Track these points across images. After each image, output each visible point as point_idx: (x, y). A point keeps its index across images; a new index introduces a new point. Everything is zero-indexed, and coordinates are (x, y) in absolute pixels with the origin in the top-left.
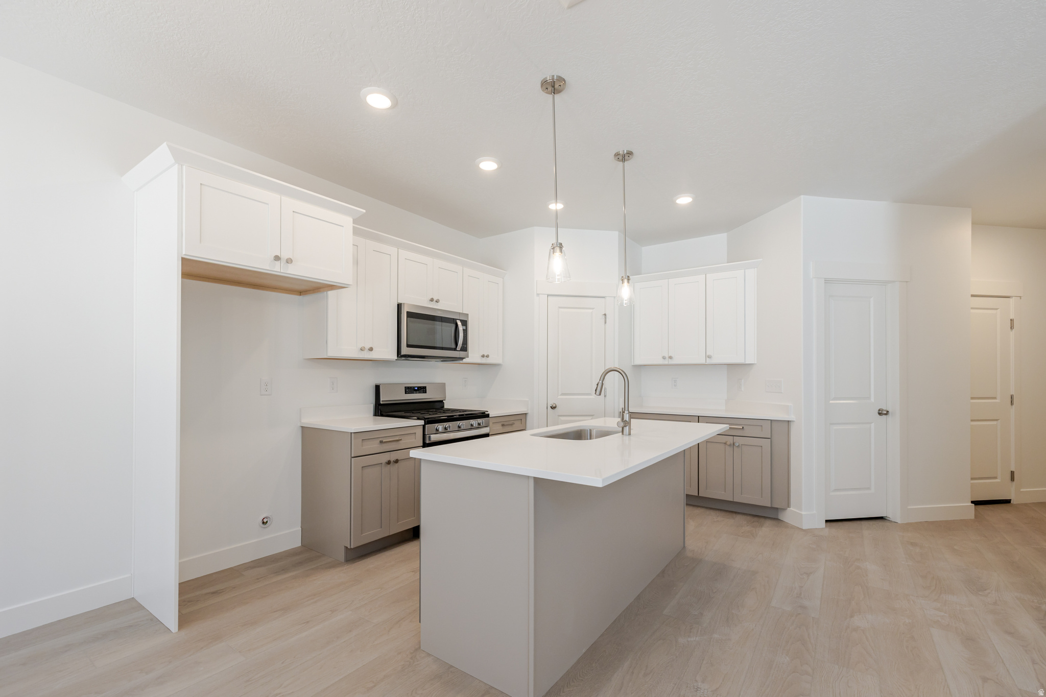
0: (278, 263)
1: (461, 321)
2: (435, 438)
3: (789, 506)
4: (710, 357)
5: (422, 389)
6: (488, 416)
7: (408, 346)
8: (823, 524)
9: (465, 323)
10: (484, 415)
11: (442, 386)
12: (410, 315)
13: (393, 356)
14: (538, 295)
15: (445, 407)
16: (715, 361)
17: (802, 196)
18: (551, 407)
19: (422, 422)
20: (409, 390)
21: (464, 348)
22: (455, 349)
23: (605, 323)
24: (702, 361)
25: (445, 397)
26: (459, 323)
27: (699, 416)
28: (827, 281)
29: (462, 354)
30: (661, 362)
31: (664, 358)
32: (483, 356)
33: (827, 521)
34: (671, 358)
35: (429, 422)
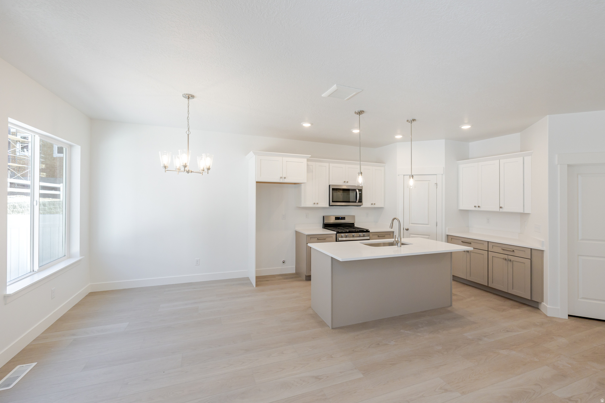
0: (282, 179)
1: (359, 190)
2: (340, 239)
3: (543, 301)
4: (501, 207)
5: (343, 218)
6: (369, 232)
7: (333, 202)
8: (567, 317)
9: (360, 190)
10: (367, 231)
11: (354, 217)
12: (333, 189)
13: (328, 206)
14: (399, 175)
15: (355, 226)
16: (504, 210)
17: (548, 116)
18: (406, 230)
19: (335, 233)
20: (337, 218)
21: (360, 201)
22: (355, 202)
23: (437, 188)
24: (497, 209)
25: (355, 222)
26: (357, 191)
27: (488, 242)
28: (569, 166)
29: (360, 204)
30: (474, 209)
31: (475, 207)
32: (372, 204)
33: (569, 316)
34: (479, 207)
35: (338, 233)
